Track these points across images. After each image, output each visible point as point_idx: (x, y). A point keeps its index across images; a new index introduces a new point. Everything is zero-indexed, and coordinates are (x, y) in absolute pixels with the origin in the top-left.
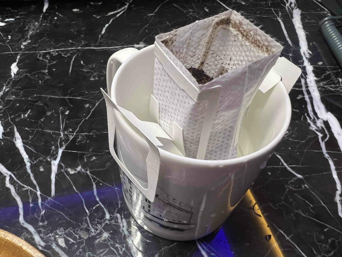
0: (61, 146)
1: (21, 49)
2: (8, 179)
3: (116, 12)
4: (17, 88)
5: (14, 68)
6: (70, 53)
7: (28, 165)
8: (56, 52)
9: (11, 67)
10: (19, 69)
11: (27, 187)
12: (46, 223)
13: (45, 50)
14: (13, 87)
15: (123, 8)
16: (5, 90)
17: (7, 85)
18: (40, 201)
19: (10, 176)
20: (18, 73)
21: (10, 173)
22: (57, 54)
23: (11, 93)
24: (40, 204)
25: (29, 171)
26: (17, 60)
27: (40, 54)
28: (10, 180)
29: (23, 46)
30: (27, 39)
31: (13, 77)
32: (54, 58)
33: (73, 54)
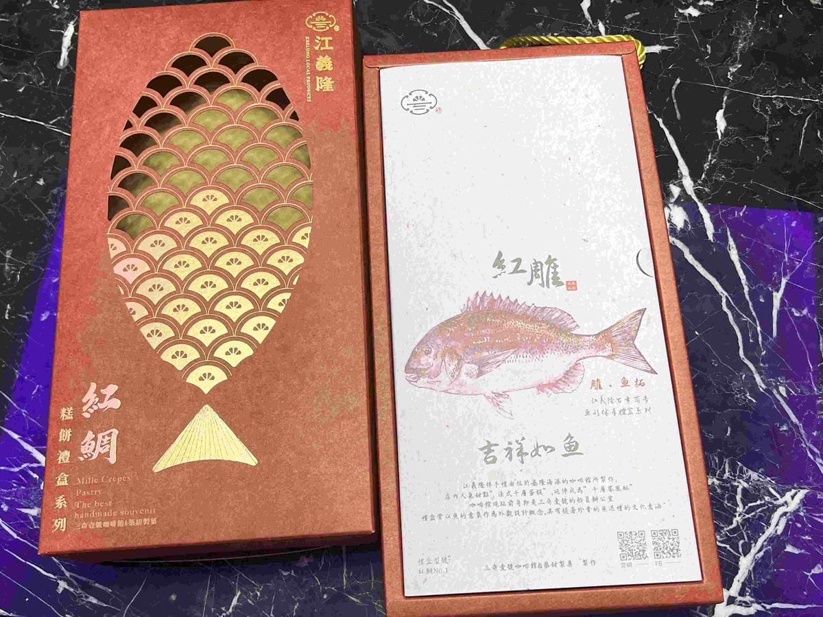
0: (785, 275)
2: (724, 300)
4: (726, 161)
5: (721, 124)
6: (802, 110)
7: (746, 289)
8: (780, 100)
9: (717, 119)
10: (728, 125)
11: (745, 318)
12: (767, 365)
13: (764, 92)
14: (720, 157)
16: (711, 161)
17: (713, 153)
18: (760, 339)
19: (726, 297)
20: (725, 134)
21: (726, 294)
22: (781, 105)
23: (720, 170)
24: (760, 343)
25: (747, 297)
27: (757, 101)
28: (726, 302)
29: (731, 75)
30: (735, 60)
31: (720, 138)
32: (776, 114)
33: (806, 112)
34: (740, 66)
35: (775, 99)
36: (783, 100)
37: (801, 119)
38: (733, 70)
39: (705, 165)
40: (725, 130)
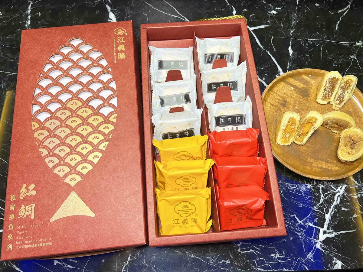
1: (291, 36)
3: (343, 10)
4: (295, 65)
5: (291, 52)
6: (319, 44)
8: (311, 41)
9: (289, 50)
10: (293, 52)
13: (304, 38)
14: (293, 64)
15: (347, 7)
16: (289, 65)
17: (290, 62)
20: (293, 55)
22: (312, 43)
26: (291, 45)
27: (302, 42)
29: (291, 33)
30: (292, 28)
31: (291, 57)
32: (310, 46)
33: (321, 44)
34: (294, 30)
35: (309, 41)
36: (312, 41)
37: (320, 47)
38: (292, 32)
39: (288, 67)
40: (293, 54)
